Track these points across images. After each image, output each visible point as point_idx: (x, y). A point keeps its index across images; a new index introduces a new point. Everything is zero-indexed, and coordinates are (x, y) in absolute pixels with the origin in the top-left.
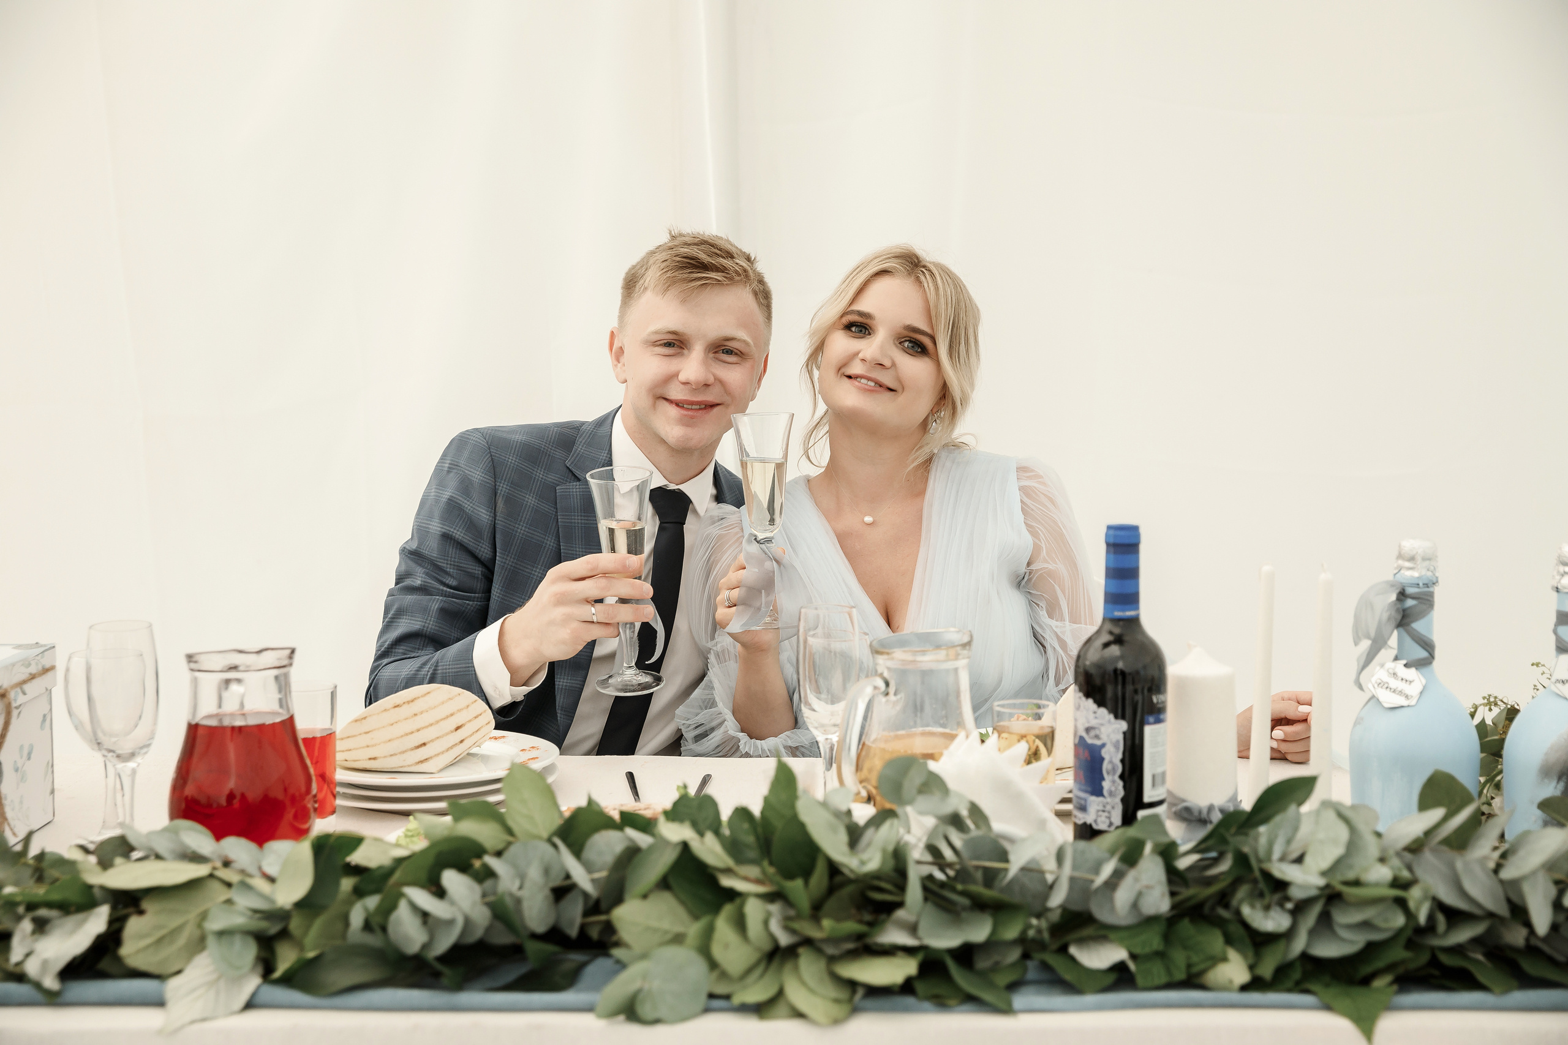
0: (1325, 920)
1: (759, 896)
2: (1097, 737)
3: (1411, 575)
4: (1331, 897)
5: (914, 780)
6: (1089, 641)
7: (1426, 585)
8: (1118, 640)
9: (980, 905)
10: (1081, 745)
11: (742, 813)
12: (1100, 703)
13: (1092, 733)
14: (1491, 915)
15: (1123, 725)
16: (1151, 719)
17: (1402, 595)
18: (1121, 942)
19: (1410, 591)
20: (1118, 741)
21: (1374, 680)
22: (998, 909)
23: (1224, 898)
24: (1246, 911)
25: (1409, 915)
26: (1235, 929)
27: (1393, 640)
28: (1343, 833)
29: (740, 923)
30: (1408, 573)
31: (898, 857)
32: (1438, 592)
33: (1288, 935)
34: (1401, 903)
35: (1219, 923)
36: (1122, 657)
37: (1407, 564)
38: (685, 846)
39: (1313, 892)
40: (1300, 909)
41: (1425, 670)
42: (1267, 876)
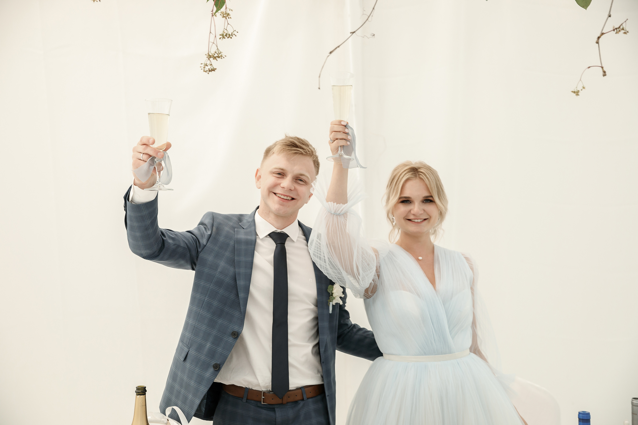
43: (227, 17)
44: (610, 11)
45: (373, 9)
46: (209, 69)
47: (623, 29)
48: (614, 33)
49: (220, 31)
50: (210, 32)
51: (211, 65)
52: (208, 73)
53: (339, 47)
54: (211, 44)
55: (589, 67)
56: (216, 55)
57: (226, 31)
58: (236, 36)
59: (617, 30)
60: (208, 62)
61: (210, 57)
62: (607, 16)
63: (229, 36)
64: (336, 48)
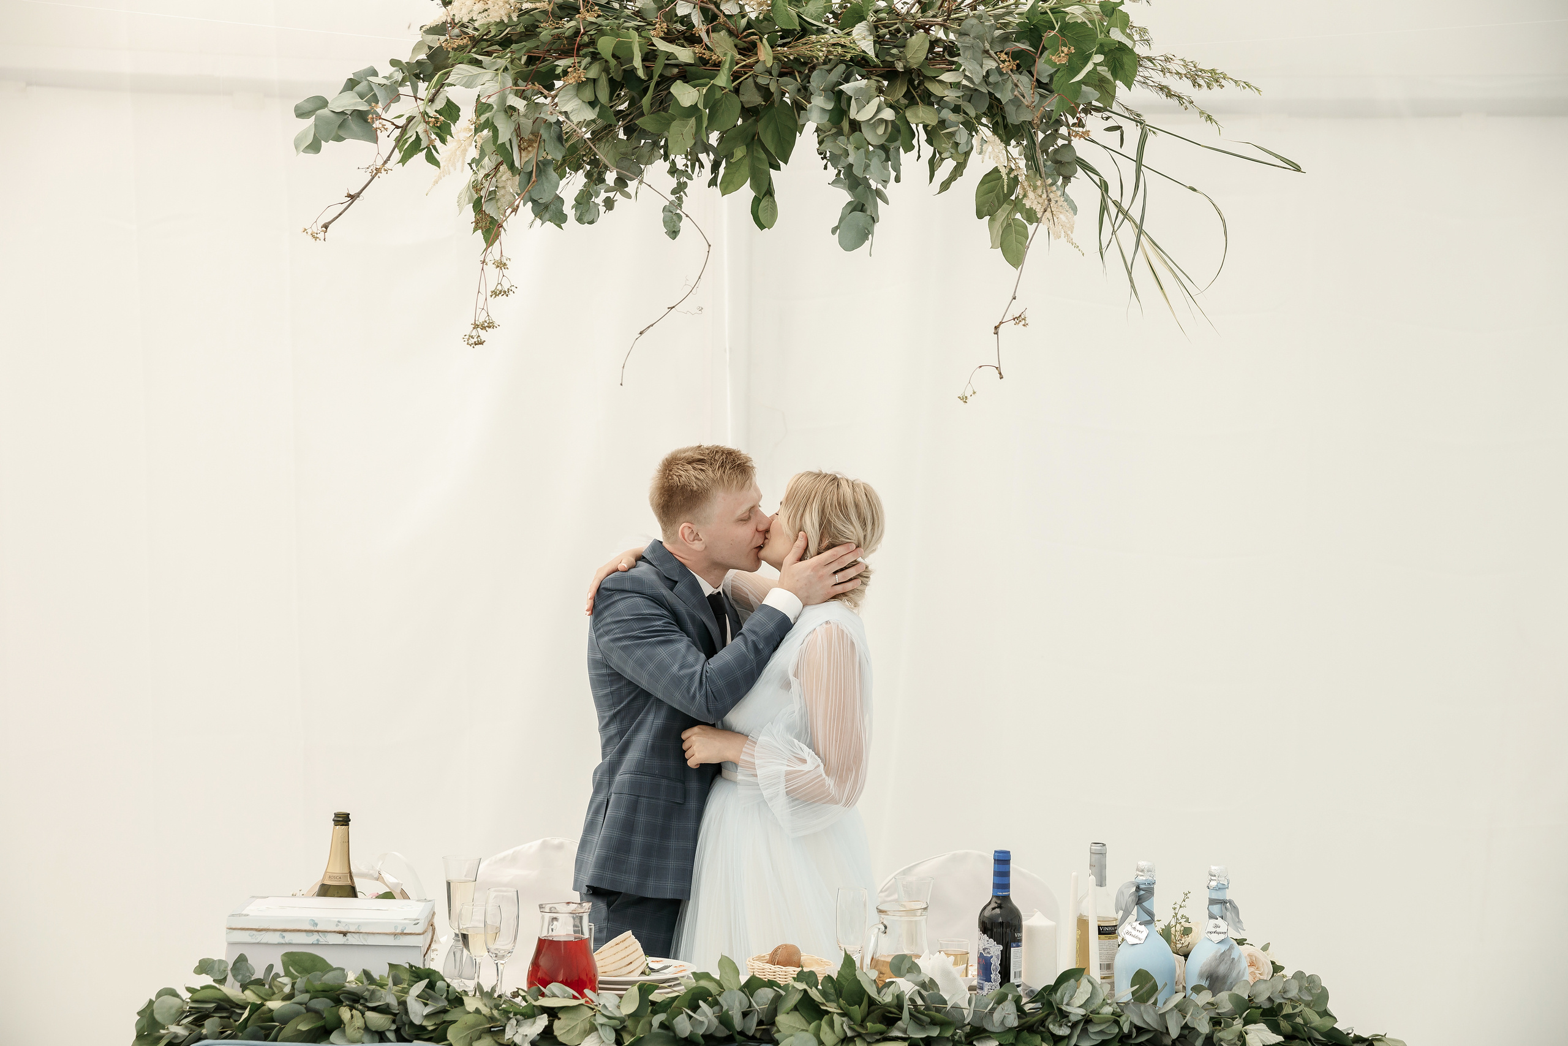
0: (1085, 1031)
1: (837, 1014)
2: (988, 953)
3: (1142, 879)
4: (1087, 1020)
5: (906, 965)
6: (985, 908)
7: (1149, 884)
8: (1000, 906)
9: (934, 1023)
10: (981, 956)
11: (829, 978)
12: (991, 937)
13: (986, 951)
14: (1156, 1030)
15: (1001, 947)
16: (1014, 945)
17: (1138, 888)
18: (996, 1039)
19: (1142, 886)
20: (998, 955)
21: (1124, 931)
22: (943, 1024)
23: (1042, 1022)
24: (1051, 1027)
25: (1121, 1028)
26: (1047, 1035)
27: (1135, 911)
28: (1090, 988)
29: (831, 1024)
30: (1141, 878)
31: (899, 998)
32: (1157, 889)
33: (1069, 1037)
34: (1117, 1022)
35: (1041, 1033)
36: (1000, 915)
37: (1140, 873)
38: (805, 991)
39: (1080, 1018)
40: (1074, 1026)
41: (1149, 926)
42: (1060, 1010)
43: (503, 268)
44: (1015, 292)
45: (699, 278)
46: (475, 342)
47: (1024, 319)
48: (1014, 322)
49: (492, 287)
50: (479, 292)
51: (479, 336)
52: (473, 347)
53: (652, 325)
54: (479, 311)
55: (981, 367)
56: (486, 324)
57: (499, 287)
58: (514, 292)
59: (1018, 319)
60: (474, 333)
61: (476, 326)
62: (1011, 298)
63: (506, 293)
64: (649, 327)
